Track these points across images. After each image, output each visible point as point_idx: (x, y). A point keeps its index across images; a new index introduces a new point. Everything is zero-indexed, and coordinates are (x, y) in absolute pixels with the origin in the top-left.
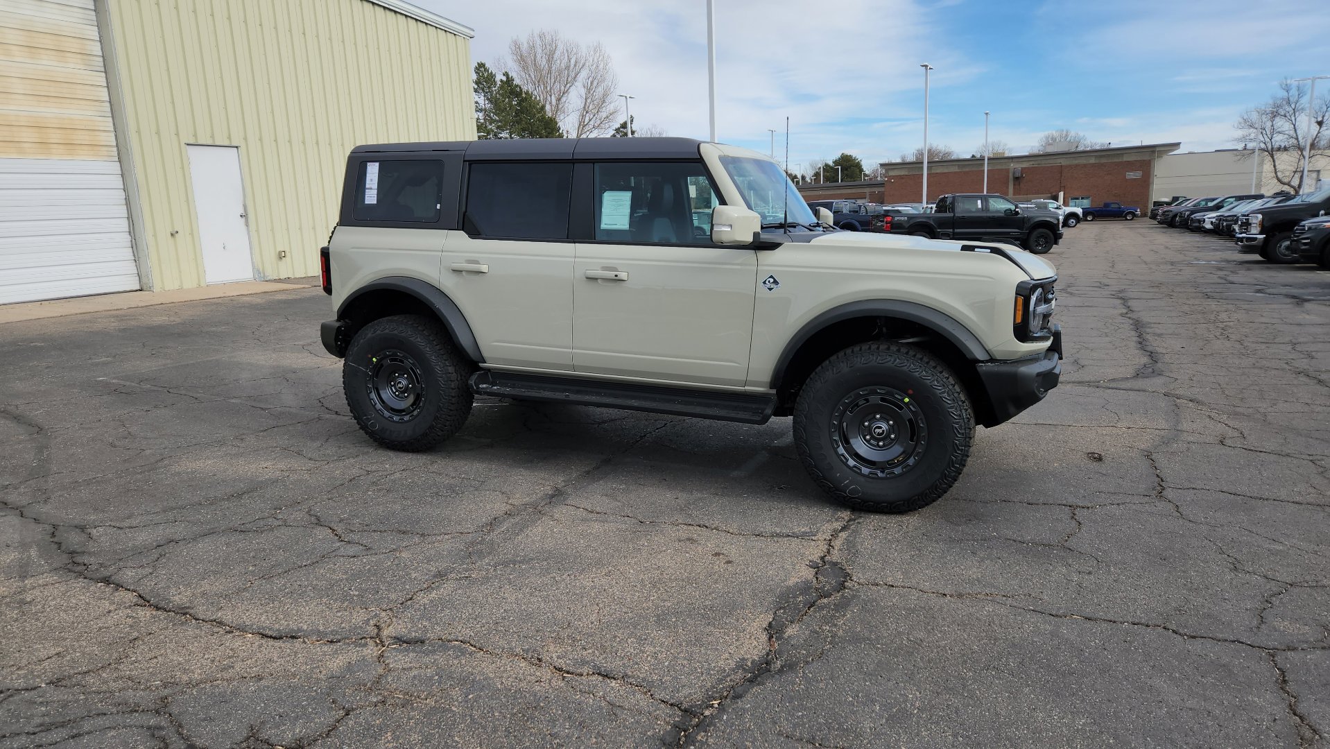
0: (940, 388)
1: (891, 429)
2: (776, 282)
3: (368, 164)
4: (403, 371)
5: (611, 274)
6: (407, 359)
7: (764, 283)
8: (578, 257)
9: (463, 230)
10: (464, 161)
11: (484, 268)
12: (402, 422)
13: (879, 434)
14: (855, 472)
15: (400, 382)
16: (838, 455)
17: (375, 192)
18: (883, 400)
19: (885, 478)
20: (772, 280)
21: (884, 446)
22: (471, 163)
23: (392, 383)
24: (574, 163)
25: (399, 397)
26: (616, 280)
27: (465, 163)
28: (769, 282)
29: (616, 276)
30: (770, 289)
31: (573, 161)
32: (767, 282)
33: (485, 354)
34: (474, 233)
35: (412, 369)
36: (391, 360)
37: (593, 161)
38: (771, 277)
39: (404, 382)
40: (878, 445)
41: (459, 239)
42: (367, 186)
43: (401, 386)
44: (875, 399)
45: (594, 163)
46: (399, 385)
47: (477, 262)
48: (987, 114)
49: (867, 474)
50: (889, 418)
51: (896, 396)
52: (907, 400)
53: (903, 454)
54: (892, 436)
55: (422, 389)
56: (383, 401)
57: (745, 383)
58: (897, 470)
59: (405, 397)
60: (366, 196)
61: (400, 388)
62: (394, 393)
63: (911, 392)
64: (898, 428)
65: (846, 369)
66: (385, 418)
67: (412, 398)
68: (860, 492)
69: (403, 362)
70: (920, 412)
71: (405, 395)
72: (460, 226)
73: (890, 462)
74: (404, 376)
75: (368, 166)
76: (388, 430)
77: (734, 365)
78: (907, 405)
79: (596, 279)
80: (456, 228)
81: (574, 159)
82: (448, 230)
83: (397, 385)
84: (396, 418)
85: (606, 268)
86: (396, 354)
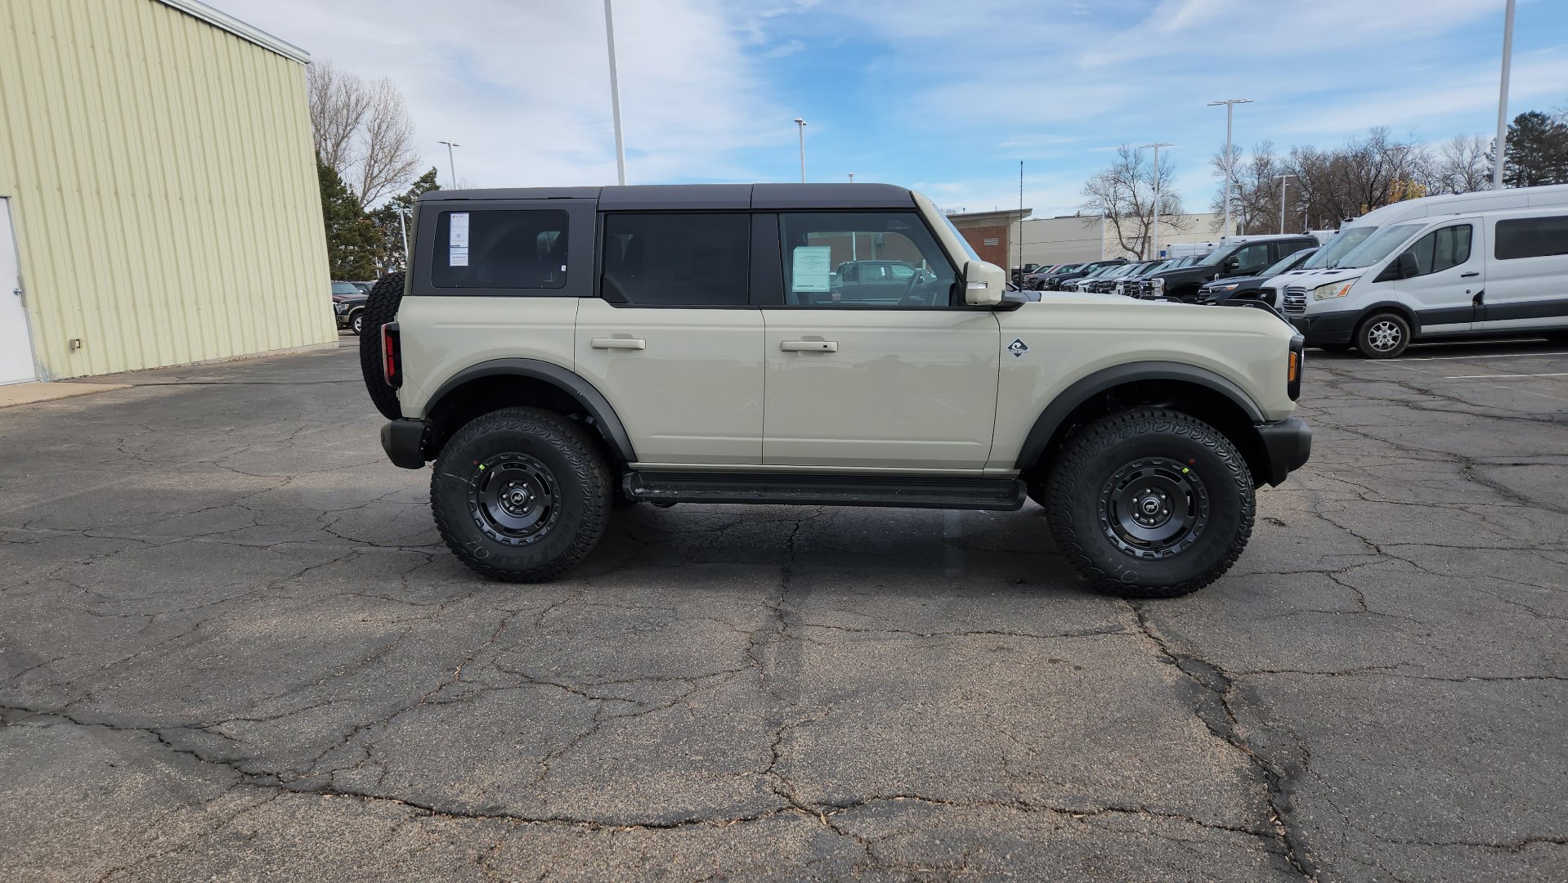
0: (1225, 455)
1: (1164, 504)
2: (1023, 347)
3: (452, 215)
4: (521, 478)
5: (819, 345)
6: (531, 463)
7: (1010, 348)
8: (770, 326)
9: (601, 297)
10: (598, 211)
11: (641, 343)
12: (523, 545)
13: (1151, 511)
14: (1128, 555)
15: (517, 494)
16: (1108, 538)
17: (466, 251)
18: (1157, 472)
19: (1162, 559)
20: (1019, 345)
21: (1155, 523)
22: (607, 213)
23: (504, 496)
24: (751, 214)
25: (516, 514)
26: (826, 351)
27: (600, 213)
28: (1016, 346)
29: (825, 346)
30: (1018, 355)
31: (751, 212)
32: (1013, 347)
33: (639, 449)
34: (618, 301)
35: (538, 475)
36: (505, 466)
37: (777, 211)
38: (1018, 341)
39: (523, 493)
40: (1149, 523)
41: (597, 309)
42: (452, 243)
43: (519, 498)
44: (1148, 472)
45: (778, 214)
46: (516, 498)
47: (629, 337)
48: (851, 175)
49: (1141, 556)
50: (1161, 491)
51: (1174, 467)
52: (1186, 470)
53: (1182, 532)
54: (1165, 512)
55: (554, 500)
56: (492, 520)
57: (986, 465)
58: (1175, 549)
59: (524, 512)
60: (451, 256)
61: (516, 501)
62: (508, 509)
63: (1192, 461)
64: (1172, 502)
65: (1119, 440)
66: (497, 542)
67: (536, 514)
68: (1136, 577)
69: (525, 468)
70: (1201, 482)
71: (525, 509)
72: (598, 292)
73: (1166, 541)
74: (525, 485)
75: (452, 219)
76: (503, 556)
77: (975, 443)
78: (1185, 476)
79: (796, 351)
80: (592, 295)
81: (750, 209)
82: (580, 297)
83: (514, 498)
84: (514, 541)
85: (806, 338)
86: (515, 458)
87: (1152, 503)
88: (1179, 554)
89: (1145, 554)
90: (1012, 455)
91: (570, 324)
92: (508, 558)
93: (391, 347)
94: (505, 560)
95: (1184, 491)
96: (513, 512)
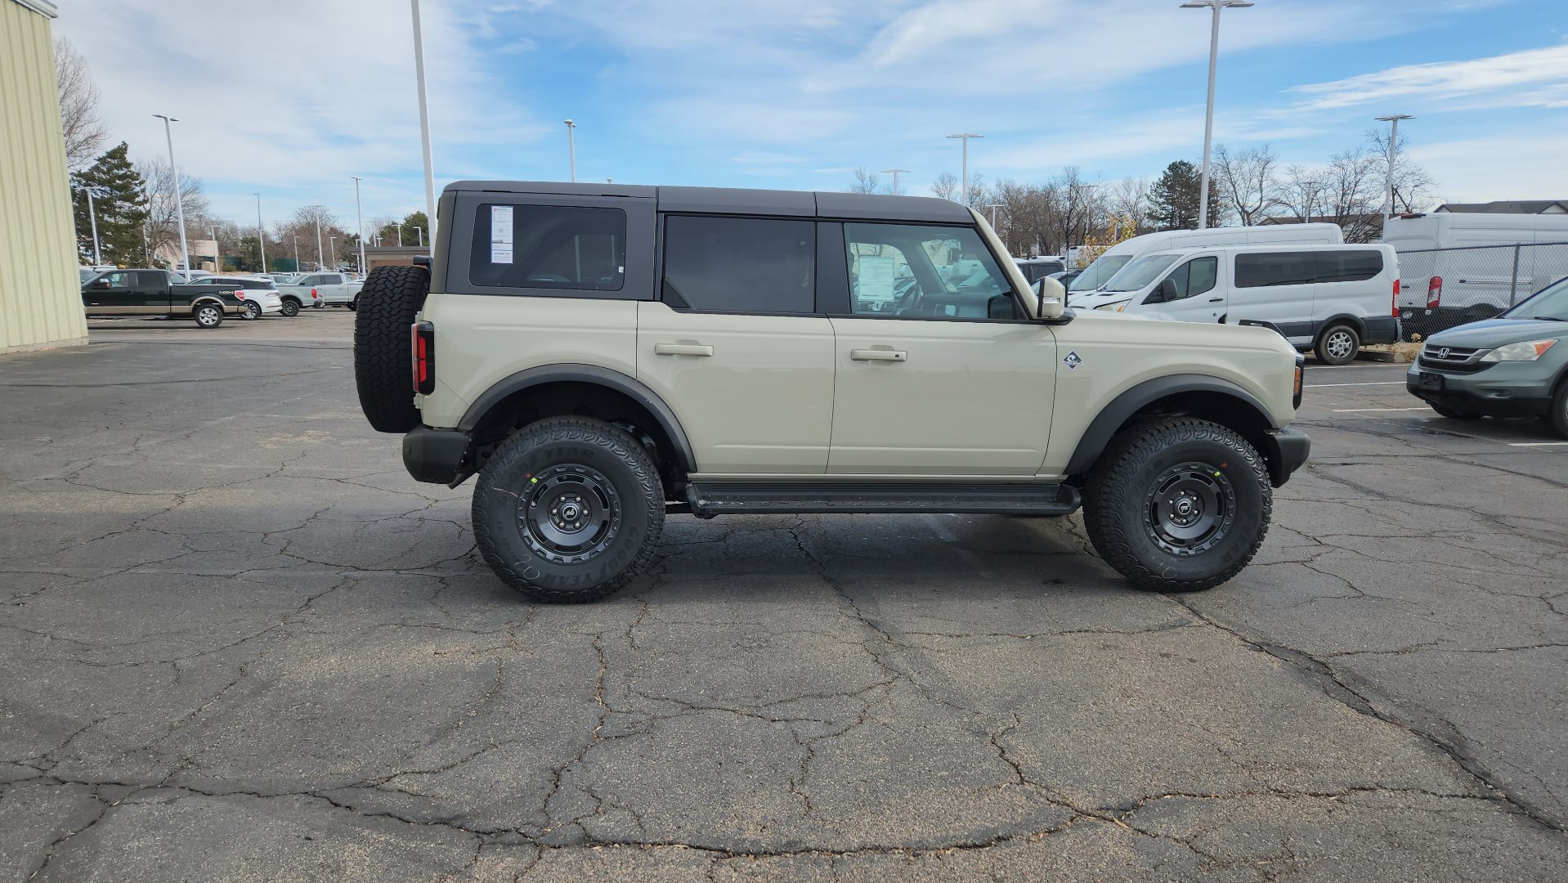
0: (1250, 460)
1: (1195, 505)
2: (1078, 359)
3: (493, 208)
4: (575, 492)
5: (891, 354)
6: (590, 476)
8: (840, 335)
9: (662, 301)
10: (657, 212)
11: (709, 350)
12: (577, 563)
13: (1185, 512)
14: (1167, 553)
15: (570, 509)
17: (511, 247)
18: (1193, 475)
19: (1196, 555)
20: (1073, 357)
21: (1187, 522)
22: (668, 214)
23: (555, 511)
24: (816, 222)
25: (568, 530)
26: (897, 360)
27: (659, 214)
28: (1071, 359)
29: (897, 356)
30: (1072, 367)
31: (816, 219)
32: (1068, 359)
33: (700, 459)
34: (680, 306)
35: (596, 488)
36: (560, 479)
37: (842, 221)
38: (1073, 353)
39: (575, 507)
40: (1182, 523)
41: (658, 314)
42: (494, 238)
43: (572, 513)
44: (1185, 476)
45: (843, 223)
46: (568, 513)
47: (696, 343)
49: (1177, 553)
50: (1194, 494)
51: (1209, 471)
52: (1218, 473)
53: (1212, 529)
54: (1196, 512)
55: (613, 514)
56: (542, 538)
57: (1039, 471)
58: (1206, 546)
59: (576, 528)
60: (493, 252)
61: (569, 516)
62: (558, 525)
63: (1224, 465)
64: (1201, 505)
65: (1165, 447)
66: (548, 560)
67: (593, 529)
68: (1176, 573)
69: (582, 480)
70: (1229, 485)
71: (578, 525)
72: (658, 296)
73: (1198, 539)
74: (578, 499)
75: (493, 212)
76: (555, 577)
77: (1033, 451)
78: (1217, 480)
79: (867, 360)
80: (652, 299)
81: (817, 217)
82: (638, 300)
83: (565, 513)
84: (567, 559)
85: (876, 347)
86: (573, 470)
87: (1185, 504)
88: (1209, 550)
89: (1181, 552)
90: (1063, 463)
91: (631, 329)
92: (562, 578)
93: (423, 347)
94: (558, 579)
95: (1215, 493)
96: (563, 528)
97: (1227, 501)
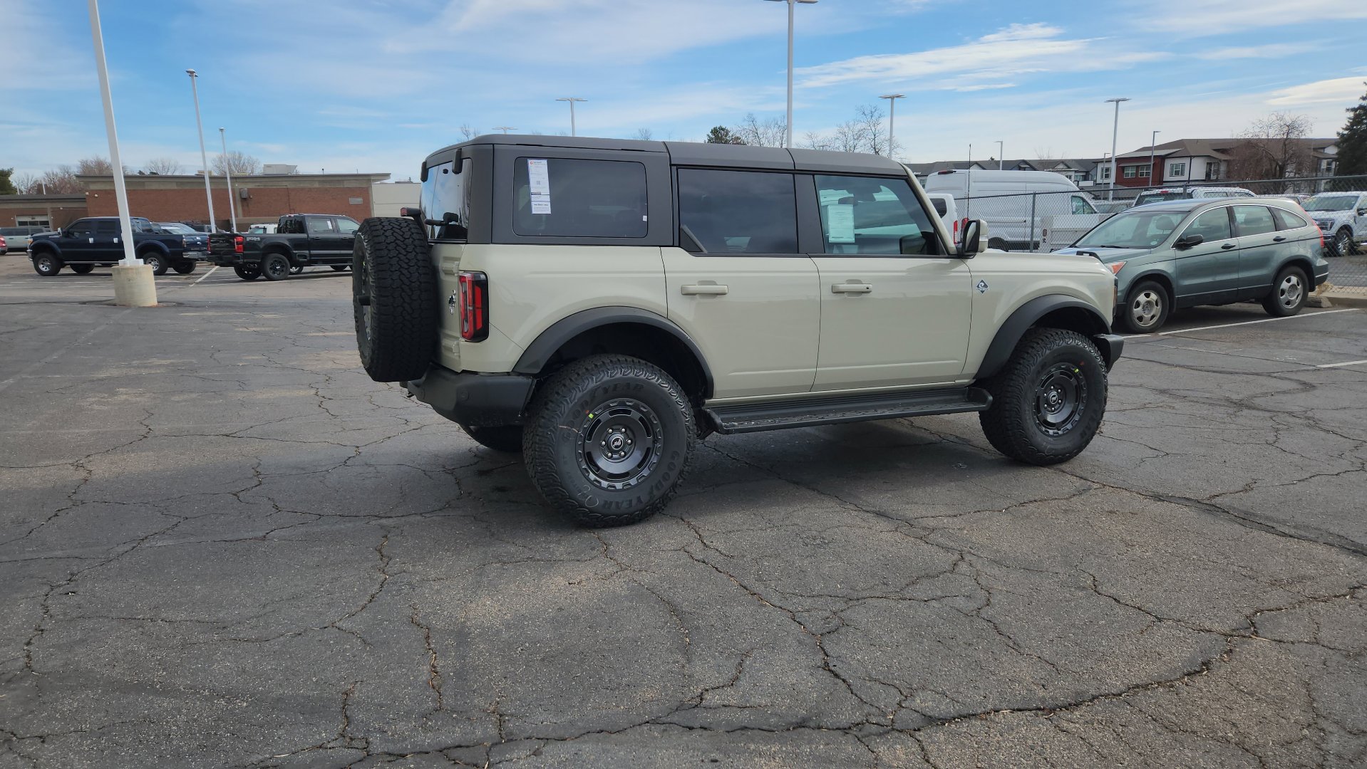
1: (1060, 396)
2: (986, 286)
3: (530, 161)
5: (862, 287)
6: (638, 408)
7: (978, 287)
8: (822, 271)
9: (679, 246)
10: (671, 165)
11: (725, 289)
12: (628, 489)
13: (1054, 401)
14: (1047, 435)
15: (616, 440)
17: (548, 198)
18: (1061, 374)
19: (1063, 434)
20: (983, 284)
21: (1056, 410)
22: (679, 166)
23: (605, 443)
24: (794, 174)
25: (615, 459)
26: (867, 292)
27: (672, 167)
29: (867, 288)
30: (982, 292)
31: (795, 172)
32: (980, 286)
33: (717, 386)
34: (694, 250)
35: (640, 419)
36: (612, 413)
37: (813, 173)
38: (982, 281)
39: (621, 437)
40: (1052, 411)
41: (677, 257)
42: (532, 191)
43: (619, 443)
44: (1056, 374)
45: (813, 175)
46: (616, 444)
47: (714, 283)
50: (1059, 387)
51: (1071, 369)
52: (1077, 371)
53: (1071, 414)
54: (1061, 401)
55: (655, 441)
56: (598, 470)
57: (959, 377)
58: (1069, 426)
59: (623, 457)
60: (533, 203)
61: (615, 447)
62: (608, 456)
63: (1082, 364)
64: (1063, 397)
66: (603, 489)
67: (637, 456)
68: (1053, 449)
69: (629, 412)
70: (1084, 378)
71: (623, 453)
72: (677, 243)
73: (1064, 422)
74: (624, 430)
75: (530, 165)
76: (611, 503)
77: (956, 361)
78: (1076, 375)
79: (843, 292)
80: (672, 244)
81: (795, 170)
82: (660, 246)
83: (613, 444)
84: (619, 486)
85: (851, 281)
86: (623, 404)
87: (1054, 396)
88: (1072, 429)
89: (1054, 433)
90: (976, 369)
91: (660, 272)
92: (617, 503)
93: (478, 296)
94: (614, 505)
95: (1074, 385)
96: (611, 457)
97: (1082, 391)
